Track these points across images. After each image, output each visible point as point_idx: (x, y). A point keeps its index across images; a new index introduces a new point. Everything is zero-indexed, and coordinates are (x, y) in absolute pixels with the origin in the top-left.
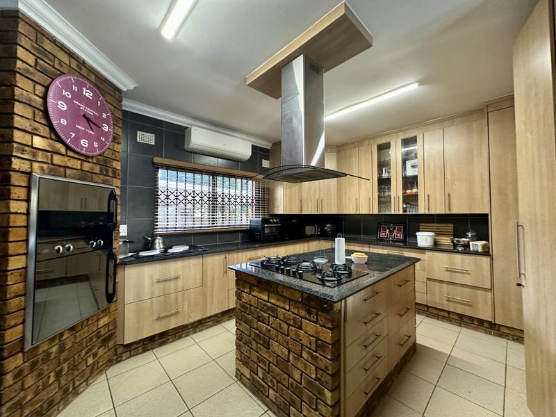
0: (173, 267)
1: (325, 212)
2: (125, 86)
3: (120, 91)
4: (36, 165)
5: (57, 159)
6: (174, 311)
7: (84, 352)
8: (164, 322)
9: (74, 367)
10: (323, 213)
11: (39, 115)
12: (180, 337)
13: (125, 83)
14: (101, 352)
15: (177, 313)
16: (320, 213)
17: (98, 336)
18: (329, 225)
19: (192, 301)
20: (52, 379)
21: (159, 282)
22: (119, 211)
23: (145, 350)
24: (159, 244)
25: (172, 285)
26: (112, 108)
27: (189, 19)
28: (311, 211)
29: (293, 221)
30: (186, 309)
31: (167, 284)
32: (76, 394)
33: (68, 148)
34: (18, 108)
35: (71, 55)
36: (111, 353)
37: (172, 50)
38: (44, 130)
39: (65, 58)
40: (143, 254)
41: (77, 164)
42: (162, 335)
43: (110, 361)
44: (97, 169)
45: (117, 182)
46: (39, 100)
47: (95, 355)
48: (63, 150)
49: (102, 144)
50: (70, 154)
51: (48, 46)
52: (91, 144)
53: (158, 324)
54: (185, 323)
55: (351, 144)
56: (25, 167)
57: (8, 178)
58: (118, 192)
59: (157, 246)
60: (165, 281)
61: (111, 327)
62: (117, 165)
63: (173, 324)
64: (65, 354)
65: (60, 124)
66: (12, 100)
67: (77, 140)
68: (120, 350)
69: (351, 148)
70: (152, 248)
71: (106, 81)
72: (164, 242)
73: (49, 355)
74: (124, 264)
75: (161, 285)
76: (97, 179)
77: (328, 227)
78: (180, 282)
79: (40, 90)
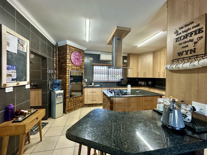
0: (95, 89)
1: (147, 77)
2: (85, 49)
3: (84, 51)
4: (70, 69)
5: (73, 67)
6: (94, 100)
7: (77, 103)
8: (92, 101)
9: (76, 105)
10: (146, 77)
11: (70, 60)
12: (96, 106)
13: (84, 49)
14: (80, 104)
15: (95, 100)
16: (145, 77)
17: (80, 100)
18: (150, 82)
19: (99, 98)
20: (72, 105)
21: (91, 92)
22: (84, 76)
23: (89, 107)
24: (93, 84)
25: (94, 93)
26: (82, 55)
27: (90, 37)
28: (142, 77)
29: (136, 80)
30: (97, 100)
31: (93, 93)
32: (76, 110)
33: (74, 65)
34: (67, 60)
35: (74, 48)
36: (82, 105)
37: (90, 42)
38: (71, 63)
39: (73, 49)
40: (89, 86)
41: (76, 68)
42: (92, 104)
43: (82, 106)
44: (79, 68)
45: (83, 70)
46: (70, 58)
47: (79, 104)
48: (73, 65)
49: (80, 63)
50: (75, 66)
51: (71, 48)
52: (78, 64)
53: (91, 102)
54: (97, 103)
55: (158, 50)
56: (68, 69)
57: (66, 71)
58: (83, 72)
59: (93, 85)
60: (93, 92)
61: (82, 100)
62: (83, 67)
63: (94, 102)
64: (74, 102)
65: (73, 61)
66: (66, 59)
67: (76, 63)
68: (84, 105)
69: (158, 52)
70: (91, 84)
71: (81, 50)
72: (94, 84)
73: (72, 101)
74: (85, 87)
75: (92, 93)
76: (79, 70)
77: (150, 83)
78: (96, 93)
79: (70, 56)
